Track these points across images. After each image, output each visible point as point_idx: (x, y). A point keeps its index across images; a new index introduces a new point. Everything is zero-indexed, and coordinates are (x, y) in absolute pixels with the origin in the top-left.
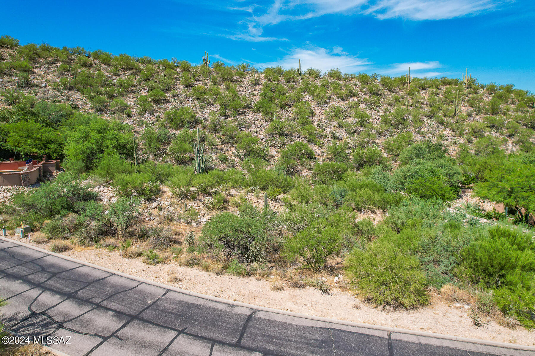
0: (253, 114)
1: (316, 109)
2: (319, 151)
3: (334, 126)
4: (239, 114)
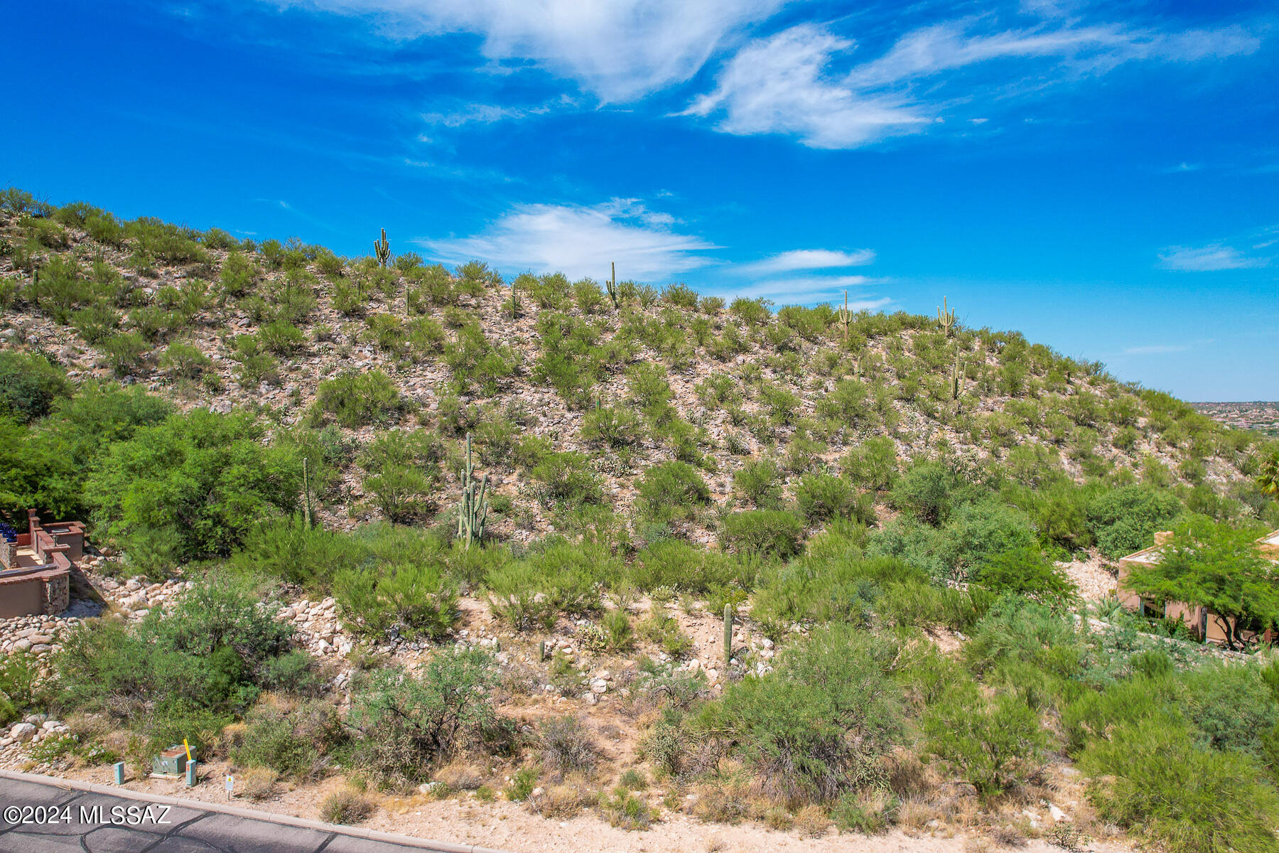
2: (713, 482)
3: (723, 422)
4: (500, 390)
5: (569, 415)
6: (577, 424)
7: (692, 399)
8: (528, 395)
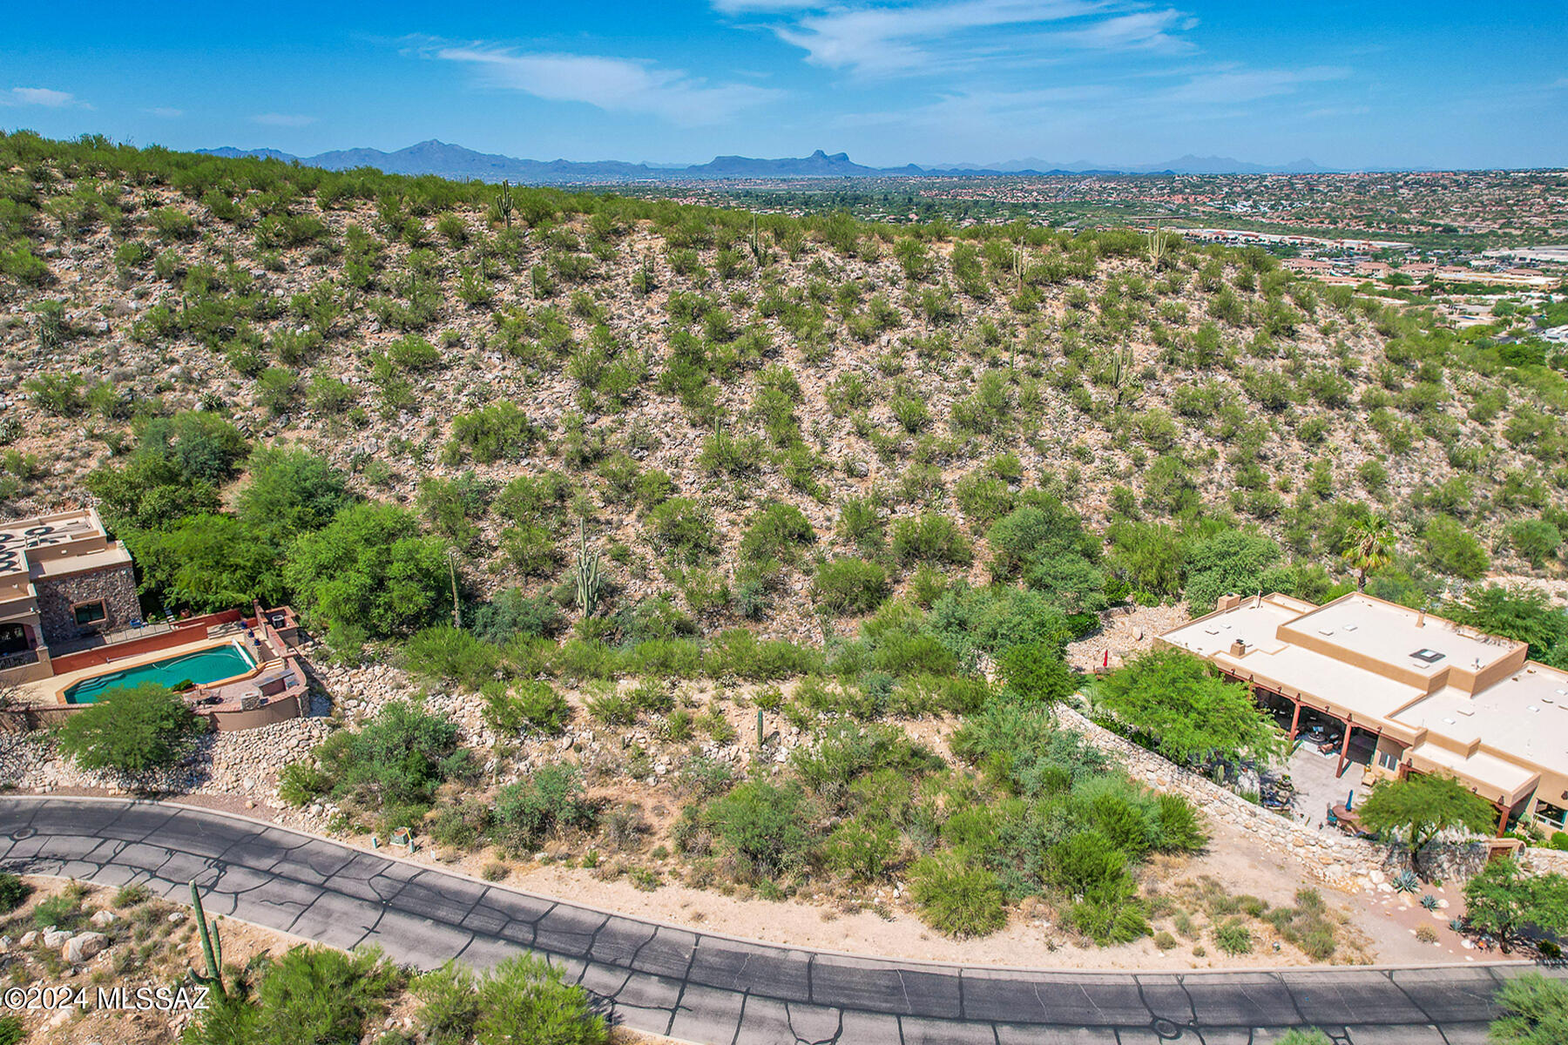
0: (658, 400)
1: (804, 375)
2: (821, 515)
3: (848, 434)
4: (625, 402)
5: (692, 433)
6: (698, 443)
7: (821, 403)
8: (654, 408)
